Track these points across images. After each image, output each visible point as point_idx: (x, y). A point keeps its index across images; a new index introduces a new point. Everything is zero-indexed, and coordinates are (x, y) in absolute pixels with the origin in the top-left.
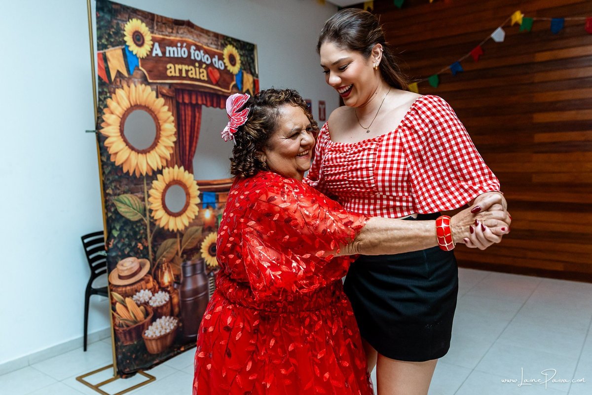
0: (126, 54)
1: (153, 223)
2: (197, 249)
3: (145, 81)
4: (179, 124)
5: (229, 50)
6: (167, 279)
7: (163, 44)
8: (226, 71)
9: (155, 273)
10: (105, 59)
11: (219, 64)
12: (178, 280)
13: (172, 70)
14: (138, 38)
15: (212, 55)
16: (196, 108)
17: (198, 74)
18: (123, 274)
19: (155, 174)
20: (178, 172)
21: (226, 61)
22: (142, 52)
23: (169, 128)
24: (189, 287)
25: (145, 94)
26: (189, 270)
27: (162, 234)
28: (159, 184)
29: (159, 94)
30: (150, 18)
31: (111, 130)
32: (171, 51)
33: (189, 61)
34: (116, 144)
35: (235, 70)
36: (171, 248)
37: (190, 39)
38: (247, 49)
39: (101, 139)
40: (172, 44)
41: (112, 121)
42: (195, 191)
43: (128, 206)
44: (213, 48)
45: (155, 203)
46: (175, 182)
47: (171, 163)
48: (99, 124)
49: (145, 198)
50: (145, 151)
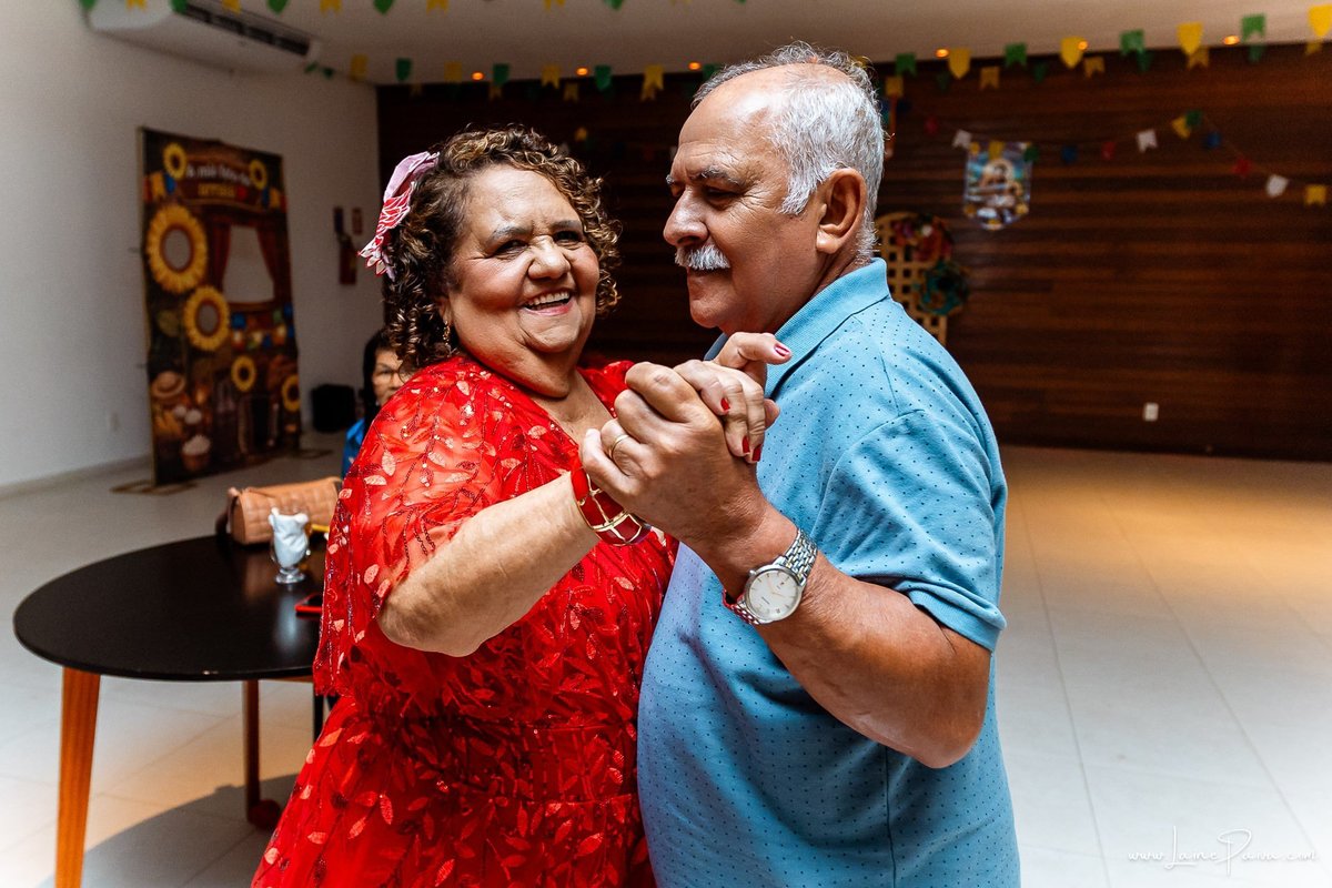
0: (167, 179)
1: (188, 340)
2: (226, 372)
3: (181, 202)
4: (210, 243)
5: (256, 165)
6: (200, 397)
7: (196, 165)
8: (253, 189)
9: (190, 390)
10: (149, 185)
11: (245, 181)
12: (211, 402)
13: (204, 190)
14: (176, 162)
15: (238, 171)
16: (226, 229)
17: (226, 192)
18: (165, 386)
19: (189, 293)
20: (208, 292)
21: (253, 177)
22: (177, 174)
23: (202, 247)
24: (221, 409)
25: (179, 214)
26: (221, 394)
27: (197, 353)
28: (193, 303)
29: (193, 214)
30: (187, 143)
31: (154, 250)
32: (205, 172)
33: (218, 180)
34: (158, 264)
35: (261, 185)
36: (204, 368)
37: (219, 157)
38: (273, 163)
39: (146, 257)
40: (203, 164)
41: (155, 239)
42: (225, 312)
43: (167, 322)
44: (240, 164)
45: (190, 321)
46: (207, 303)
47: (203, 282)
48: (145, 244)
49: (181, 316)
50: (181, 271)
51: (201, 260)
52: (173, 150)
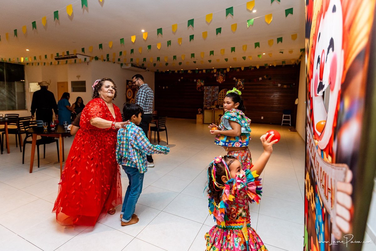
0: (129, 86)
3: (130, 88)
4: (133, 93)
10: (127, 86)
13: (133, 87)
14: (130, 84)
16: (135, 91)
19: (131, 99)
20: (133, 99)
22: (130, 85)
23: (132, 94)
25: (130, 90)
28: (131, 100)
31: (127, 94)
34: (127, 96)
41: (127, 93)
46: (132, 100)
47: (132, 98)
48: (126, 93)
49: (129, 102)
50: (130, 96)
51: (132, 95)
52: (130, 82)
